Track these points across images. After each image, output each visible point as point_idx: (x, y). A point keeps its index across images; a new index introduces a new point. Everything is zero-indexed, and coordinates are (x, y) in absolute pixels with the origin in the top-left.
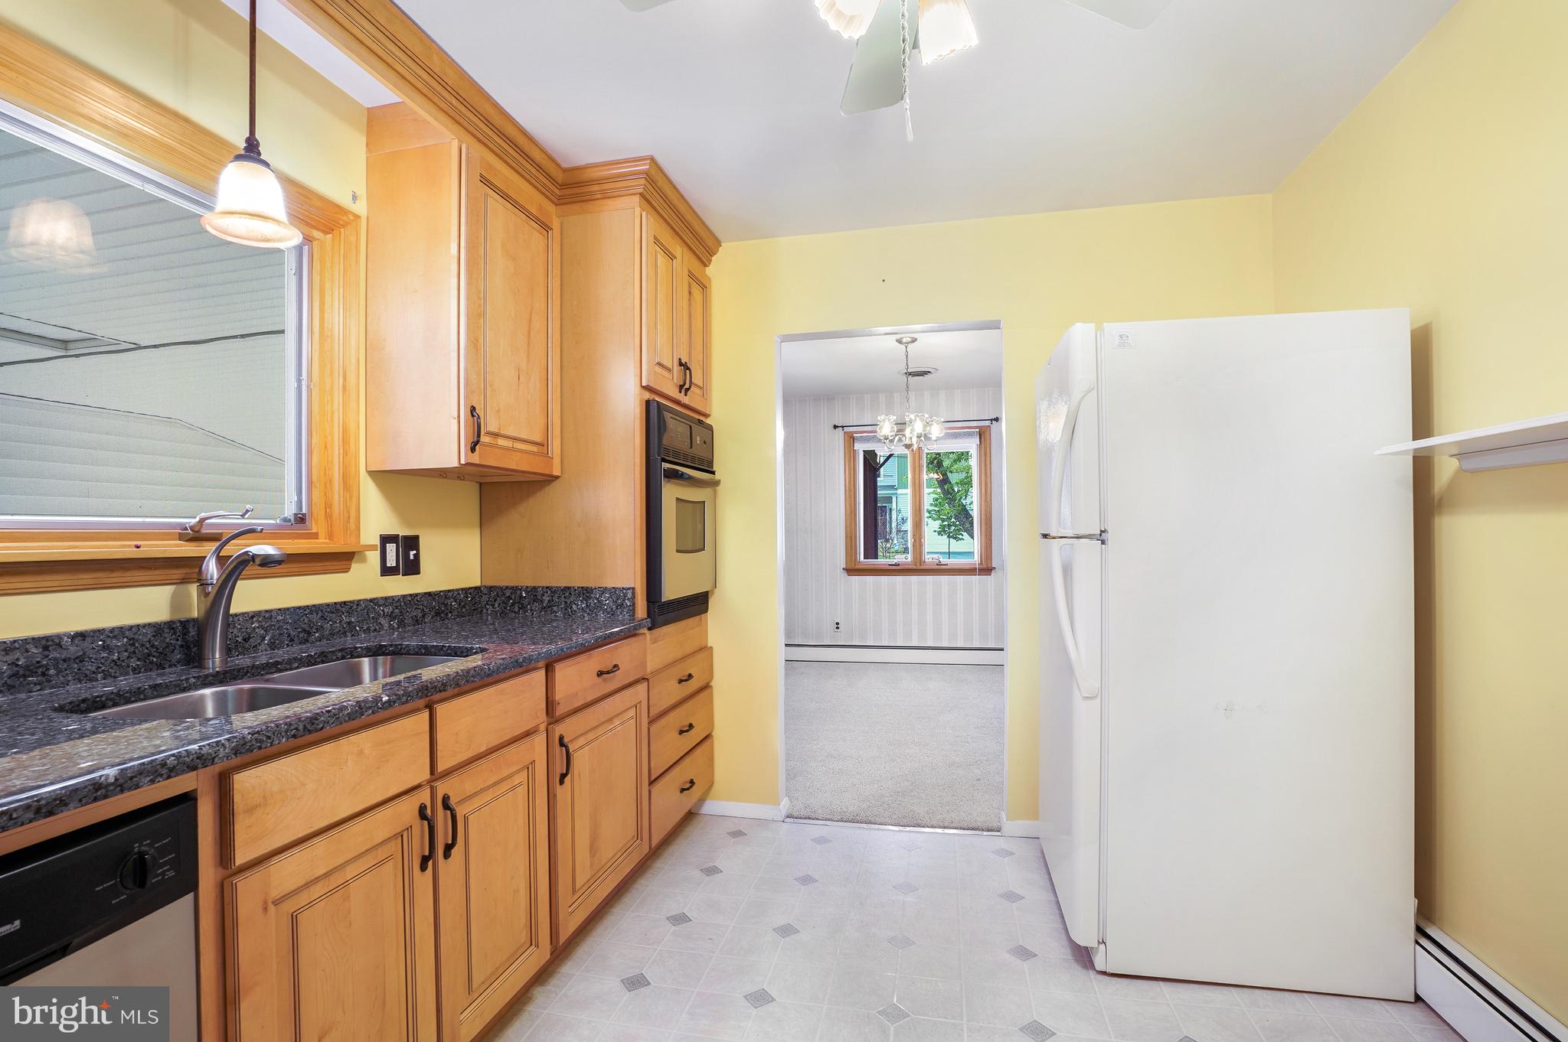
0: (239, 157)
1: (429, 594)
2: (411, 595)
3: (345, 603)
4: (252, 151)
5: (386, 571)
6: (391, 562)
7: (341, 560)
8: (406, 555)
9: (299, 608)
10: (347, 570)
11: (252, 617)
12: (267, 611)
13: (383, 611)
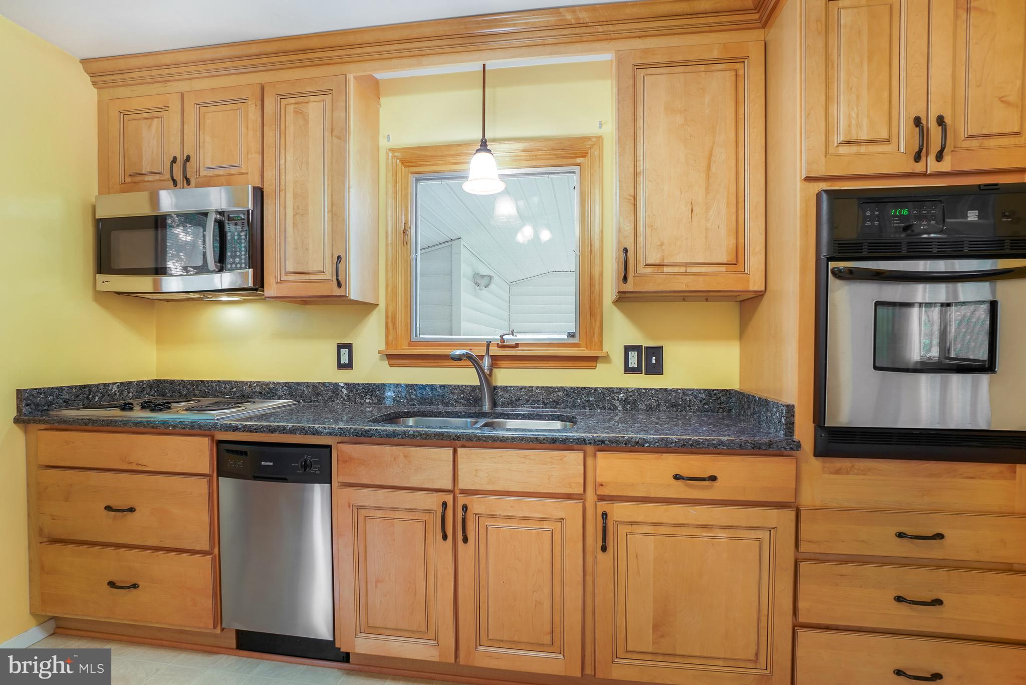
0: (478, 151)
1: (666, 390)
2: (645, 389)
3: (585, 388)
4: (484, 146)
5: (628, 370)
6: (633, 363)
7: (591, 361)
8: (648, 360)
9: (551, 387)
10: (595, 368)
11: (521, 389)
12: (530, 387)
13: (618, 397)
